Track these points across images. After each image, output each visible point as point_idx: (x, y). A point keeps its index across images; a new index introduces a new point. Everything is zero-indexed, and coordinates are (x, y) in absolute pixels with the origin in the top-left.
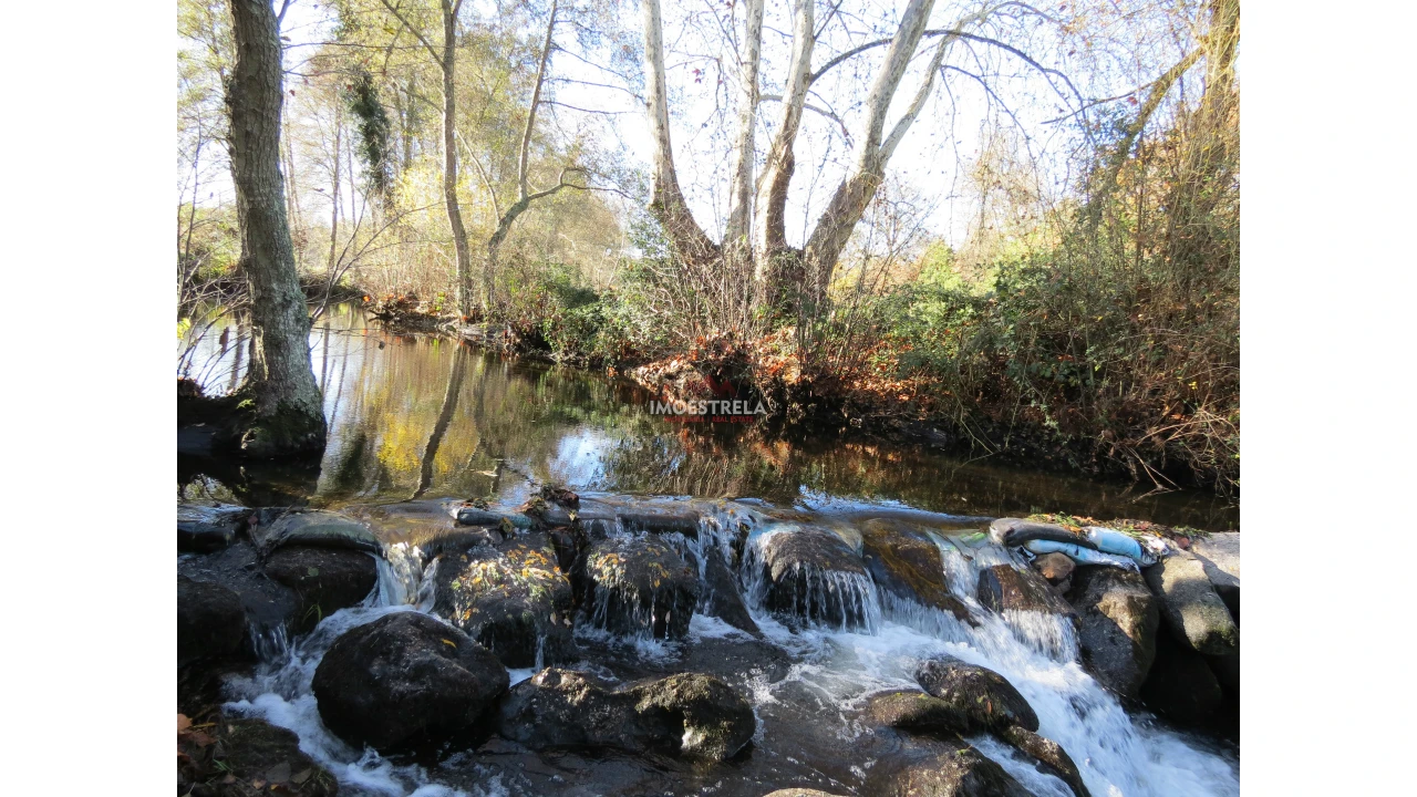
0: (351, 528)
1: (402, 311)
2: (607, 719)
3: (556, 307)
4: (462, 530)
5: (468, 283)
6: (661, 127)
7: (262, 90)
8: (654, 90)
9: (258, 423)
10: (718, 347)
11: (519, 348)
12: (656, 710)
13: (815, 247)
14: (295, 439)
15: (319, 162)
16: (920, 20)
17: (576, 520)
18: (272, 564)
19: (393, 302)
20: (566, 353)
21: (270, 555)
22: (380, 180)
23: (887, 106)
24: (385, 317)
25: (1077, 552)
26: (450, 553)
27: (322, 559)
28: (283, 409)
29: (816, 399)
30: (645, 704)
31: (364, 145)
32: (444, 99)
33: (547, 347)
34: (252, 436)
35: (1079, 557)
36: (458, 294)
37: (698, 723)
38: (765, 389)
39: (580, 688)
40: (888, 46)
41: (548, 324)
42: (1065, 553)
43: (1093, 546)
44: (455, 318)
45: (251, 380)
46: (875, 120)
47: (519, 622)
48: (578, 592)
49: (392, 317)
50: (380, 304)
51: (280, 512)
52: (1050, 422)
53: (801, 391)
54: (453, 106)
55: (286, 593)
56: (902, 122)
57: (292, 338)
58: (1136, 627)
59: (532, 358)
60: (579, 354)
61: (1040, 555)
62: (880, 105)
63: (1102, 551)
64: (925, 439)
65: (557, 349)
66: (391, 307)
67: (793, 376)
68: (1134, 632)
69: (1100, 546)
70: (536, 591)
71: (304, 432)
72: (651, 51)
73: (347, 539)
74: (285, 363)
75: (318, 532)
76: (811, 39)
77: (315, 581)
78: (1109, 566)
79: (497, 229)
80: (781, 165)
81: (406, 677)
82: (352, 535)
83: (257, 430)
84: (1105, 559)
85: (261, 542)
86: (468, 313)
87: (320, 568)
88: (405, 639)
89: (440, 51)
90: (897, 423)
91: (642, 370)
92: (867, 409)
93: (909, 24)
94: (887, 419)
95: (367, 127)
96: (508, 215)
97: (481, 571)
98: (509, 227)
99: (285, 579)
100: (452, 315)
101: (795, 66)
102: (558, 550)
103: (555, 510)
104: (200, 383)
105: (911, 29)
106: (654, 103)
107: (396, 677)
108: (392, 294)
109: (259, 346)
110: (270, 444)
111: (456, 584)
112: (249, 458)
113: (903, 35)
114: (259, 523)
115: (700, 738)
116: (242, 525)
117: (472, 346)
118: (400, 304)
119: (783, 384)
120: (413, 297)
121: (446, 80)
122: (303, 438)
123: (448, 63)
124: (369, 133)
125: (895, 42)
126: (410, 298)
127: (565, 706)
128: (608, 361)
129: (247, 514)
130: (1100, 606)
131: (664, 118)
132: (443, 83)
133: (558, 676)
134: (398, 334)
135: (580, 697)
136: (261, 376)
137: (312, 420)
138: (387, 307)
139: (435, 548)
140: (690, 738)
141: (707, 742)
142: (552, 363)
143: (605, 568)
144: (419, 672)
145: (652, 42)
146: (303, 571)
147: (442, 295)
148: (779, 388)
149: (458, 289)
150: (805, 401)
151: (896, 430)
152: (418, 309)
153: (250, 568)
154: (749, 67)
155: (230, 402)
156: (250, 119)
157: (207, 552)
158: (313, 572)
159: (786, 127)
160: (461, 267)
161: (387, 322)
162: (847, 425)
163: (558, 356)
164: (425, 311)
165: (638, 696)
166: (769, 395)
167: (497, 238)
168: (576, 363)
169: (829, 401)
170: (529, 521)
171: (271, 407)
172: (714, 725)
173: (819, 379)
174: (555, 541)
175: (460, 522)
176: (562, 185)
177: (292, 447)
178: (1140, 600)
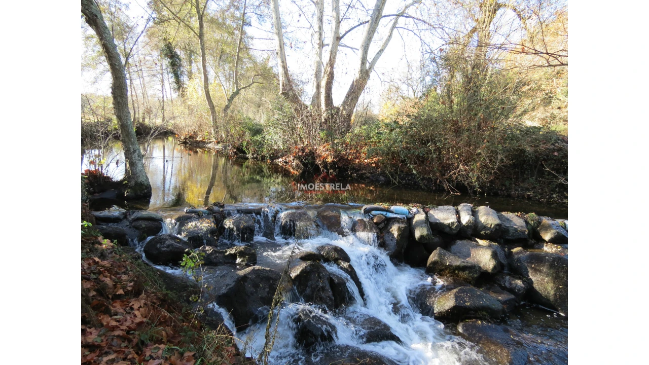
0: (154, 215)
1: (191, 140)
2: (217, 257)
3: (248, 137)
4: (187, 214)
5: (216, 127)
6: (283, 62)
7: (121, 89)
8: (279, 47)
9: (129, 188)
10: (303, 150)
11: (235, 153)
12: (230, 254)
13: (344, 107)
14: (141, 193)
15: (154, 75)
16: (379, 13)
17: (222, 211)
18: (133, 224)
19: (188, 136)
20: (253, 154)
21: (133, 222)
22: (179, 84)
23: (368, 49)
24: (185, 143)
25: (386, 214)
26: (182, 221)
27: (146, 223)
28: (136, 183)
29: (338, 168)
30: (228, 253)
31: (171, 70)
32: (201, 51)
33: (244, 152)
34: (128, 192)
35: (387, 216)
36: (213, 132)
37: (241, 256)
38: (320, 165)
39: (211, 250)
40: (367, 24)
41: (245, 144)
42: (382, 215)
43: (392, 212)
44: (212, 142)
45: (126, 175)
46: (363, 55)
47: (199, 236)
48: (219, 230)
49: (188, 143)
50: (182, 137)
51: (135, 212)
52: (414, 172)
53: (333, 164)
54: (205, 54)
55: (137, 231)
56: (378, 53)
57: (137, 161)
58: (399, 235)
59: (240, 158)
60: (258, 154)
61: (374, 216)
62: (365, 49)
63: (396, 214)
64: (377, 181)
65: (249, 153)
66: (187, 139)
67: (329, 160)
68: (398, 237)
69: (395, 212)
70: (205, 229)
71: (143, 190)
72: (277, 31)
73: (153, 218)
74: (136, 169)
75: (145, 216)
76: (338, 22)
77: (145, 228)
78: (396, 218)
79: (227, 103)
80: (329, 75)
81: (165, 247)
82: (154, 216)
83: (129, 190)
84: (395, 216)
85: (130, 219)
86: (217, 139)
87: (146, 225)
88: (166, 239)
89: (197, 31)
90: (368, 175)
91: (280, 160)
92: (358, 170)
93: (374, 15)
94: (365, 173)
95: (172, 63)
96: (230, 97)
97: (191, 225)
98: (231, 103)
99: (136, 228)
100: (211, 140)
101: (333, 34)
102: (215, 220)
103: (216, 208)
104: (111, 177)
105: (375, 17)
106: (279, 52)
107: (163, 247)
108: (187, 133)
109: (128, 165)
110: (133, 194)
111: (183, 228)
112: (128, 199)
113: (372, 20)
114: (130, 215)
115: (240, 260)
116: (125, 216)
117: (219, 153)
118: (191, 137)
119: (326, 162)
120: (195, 133)
121: (201, 43)
122: (143, 192)
123: (201, 36)
124: (173, 64)
125: (370, 22)
126: (194, 135)
127: (206, 254)
128: (268, 157)
129: (126, 213)
130: (391, 230)
131: (284, 58)
132: (200, 45)
133: (206, 247)
134: (190, 149)
135: (210, 251)
136: (129, 174)
137: (146, 186)
138: (185, 139)
139: (178, 220)
140: (239, 260)
141: (242, 261)
142: (248, 159)
143: (228, 223)
144: (168, 246)
145: (277, 28)
146: (141, 225)
147: (207, 133)
148: (325, 164)
149: (213, 130)
150: (335, 169)
151: (368, 178)
152: (198, 139)
153: (128, 225)
154: (318, 33)
155: (121, 182)
156: (118, 98)
157: (117, 222)
158: (144, 226)
159: (330, 60)
160: (213, 121)
161: (186, 145)
162: (351, 177)
163: (250, 156)
164: (201, 139)
165: (226, 252)
166: (322, 167)
167: (227, 107)
168: (256, 158)
169: (344, 168)
170: (208, 212)
171: (133, 183)
172: (244, 257)
173: (340, 160)
174: (215, 216)
175: (187, 212)
176: (253, 83)
177: (140, 195)
178: (402, 227)
